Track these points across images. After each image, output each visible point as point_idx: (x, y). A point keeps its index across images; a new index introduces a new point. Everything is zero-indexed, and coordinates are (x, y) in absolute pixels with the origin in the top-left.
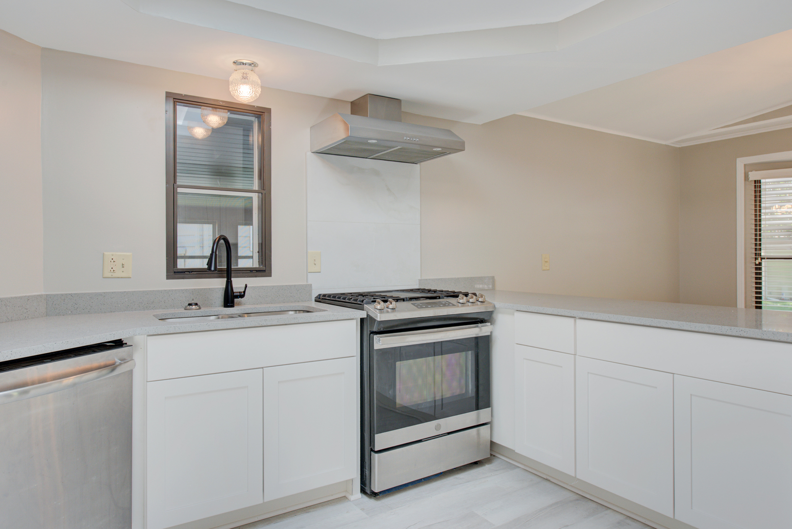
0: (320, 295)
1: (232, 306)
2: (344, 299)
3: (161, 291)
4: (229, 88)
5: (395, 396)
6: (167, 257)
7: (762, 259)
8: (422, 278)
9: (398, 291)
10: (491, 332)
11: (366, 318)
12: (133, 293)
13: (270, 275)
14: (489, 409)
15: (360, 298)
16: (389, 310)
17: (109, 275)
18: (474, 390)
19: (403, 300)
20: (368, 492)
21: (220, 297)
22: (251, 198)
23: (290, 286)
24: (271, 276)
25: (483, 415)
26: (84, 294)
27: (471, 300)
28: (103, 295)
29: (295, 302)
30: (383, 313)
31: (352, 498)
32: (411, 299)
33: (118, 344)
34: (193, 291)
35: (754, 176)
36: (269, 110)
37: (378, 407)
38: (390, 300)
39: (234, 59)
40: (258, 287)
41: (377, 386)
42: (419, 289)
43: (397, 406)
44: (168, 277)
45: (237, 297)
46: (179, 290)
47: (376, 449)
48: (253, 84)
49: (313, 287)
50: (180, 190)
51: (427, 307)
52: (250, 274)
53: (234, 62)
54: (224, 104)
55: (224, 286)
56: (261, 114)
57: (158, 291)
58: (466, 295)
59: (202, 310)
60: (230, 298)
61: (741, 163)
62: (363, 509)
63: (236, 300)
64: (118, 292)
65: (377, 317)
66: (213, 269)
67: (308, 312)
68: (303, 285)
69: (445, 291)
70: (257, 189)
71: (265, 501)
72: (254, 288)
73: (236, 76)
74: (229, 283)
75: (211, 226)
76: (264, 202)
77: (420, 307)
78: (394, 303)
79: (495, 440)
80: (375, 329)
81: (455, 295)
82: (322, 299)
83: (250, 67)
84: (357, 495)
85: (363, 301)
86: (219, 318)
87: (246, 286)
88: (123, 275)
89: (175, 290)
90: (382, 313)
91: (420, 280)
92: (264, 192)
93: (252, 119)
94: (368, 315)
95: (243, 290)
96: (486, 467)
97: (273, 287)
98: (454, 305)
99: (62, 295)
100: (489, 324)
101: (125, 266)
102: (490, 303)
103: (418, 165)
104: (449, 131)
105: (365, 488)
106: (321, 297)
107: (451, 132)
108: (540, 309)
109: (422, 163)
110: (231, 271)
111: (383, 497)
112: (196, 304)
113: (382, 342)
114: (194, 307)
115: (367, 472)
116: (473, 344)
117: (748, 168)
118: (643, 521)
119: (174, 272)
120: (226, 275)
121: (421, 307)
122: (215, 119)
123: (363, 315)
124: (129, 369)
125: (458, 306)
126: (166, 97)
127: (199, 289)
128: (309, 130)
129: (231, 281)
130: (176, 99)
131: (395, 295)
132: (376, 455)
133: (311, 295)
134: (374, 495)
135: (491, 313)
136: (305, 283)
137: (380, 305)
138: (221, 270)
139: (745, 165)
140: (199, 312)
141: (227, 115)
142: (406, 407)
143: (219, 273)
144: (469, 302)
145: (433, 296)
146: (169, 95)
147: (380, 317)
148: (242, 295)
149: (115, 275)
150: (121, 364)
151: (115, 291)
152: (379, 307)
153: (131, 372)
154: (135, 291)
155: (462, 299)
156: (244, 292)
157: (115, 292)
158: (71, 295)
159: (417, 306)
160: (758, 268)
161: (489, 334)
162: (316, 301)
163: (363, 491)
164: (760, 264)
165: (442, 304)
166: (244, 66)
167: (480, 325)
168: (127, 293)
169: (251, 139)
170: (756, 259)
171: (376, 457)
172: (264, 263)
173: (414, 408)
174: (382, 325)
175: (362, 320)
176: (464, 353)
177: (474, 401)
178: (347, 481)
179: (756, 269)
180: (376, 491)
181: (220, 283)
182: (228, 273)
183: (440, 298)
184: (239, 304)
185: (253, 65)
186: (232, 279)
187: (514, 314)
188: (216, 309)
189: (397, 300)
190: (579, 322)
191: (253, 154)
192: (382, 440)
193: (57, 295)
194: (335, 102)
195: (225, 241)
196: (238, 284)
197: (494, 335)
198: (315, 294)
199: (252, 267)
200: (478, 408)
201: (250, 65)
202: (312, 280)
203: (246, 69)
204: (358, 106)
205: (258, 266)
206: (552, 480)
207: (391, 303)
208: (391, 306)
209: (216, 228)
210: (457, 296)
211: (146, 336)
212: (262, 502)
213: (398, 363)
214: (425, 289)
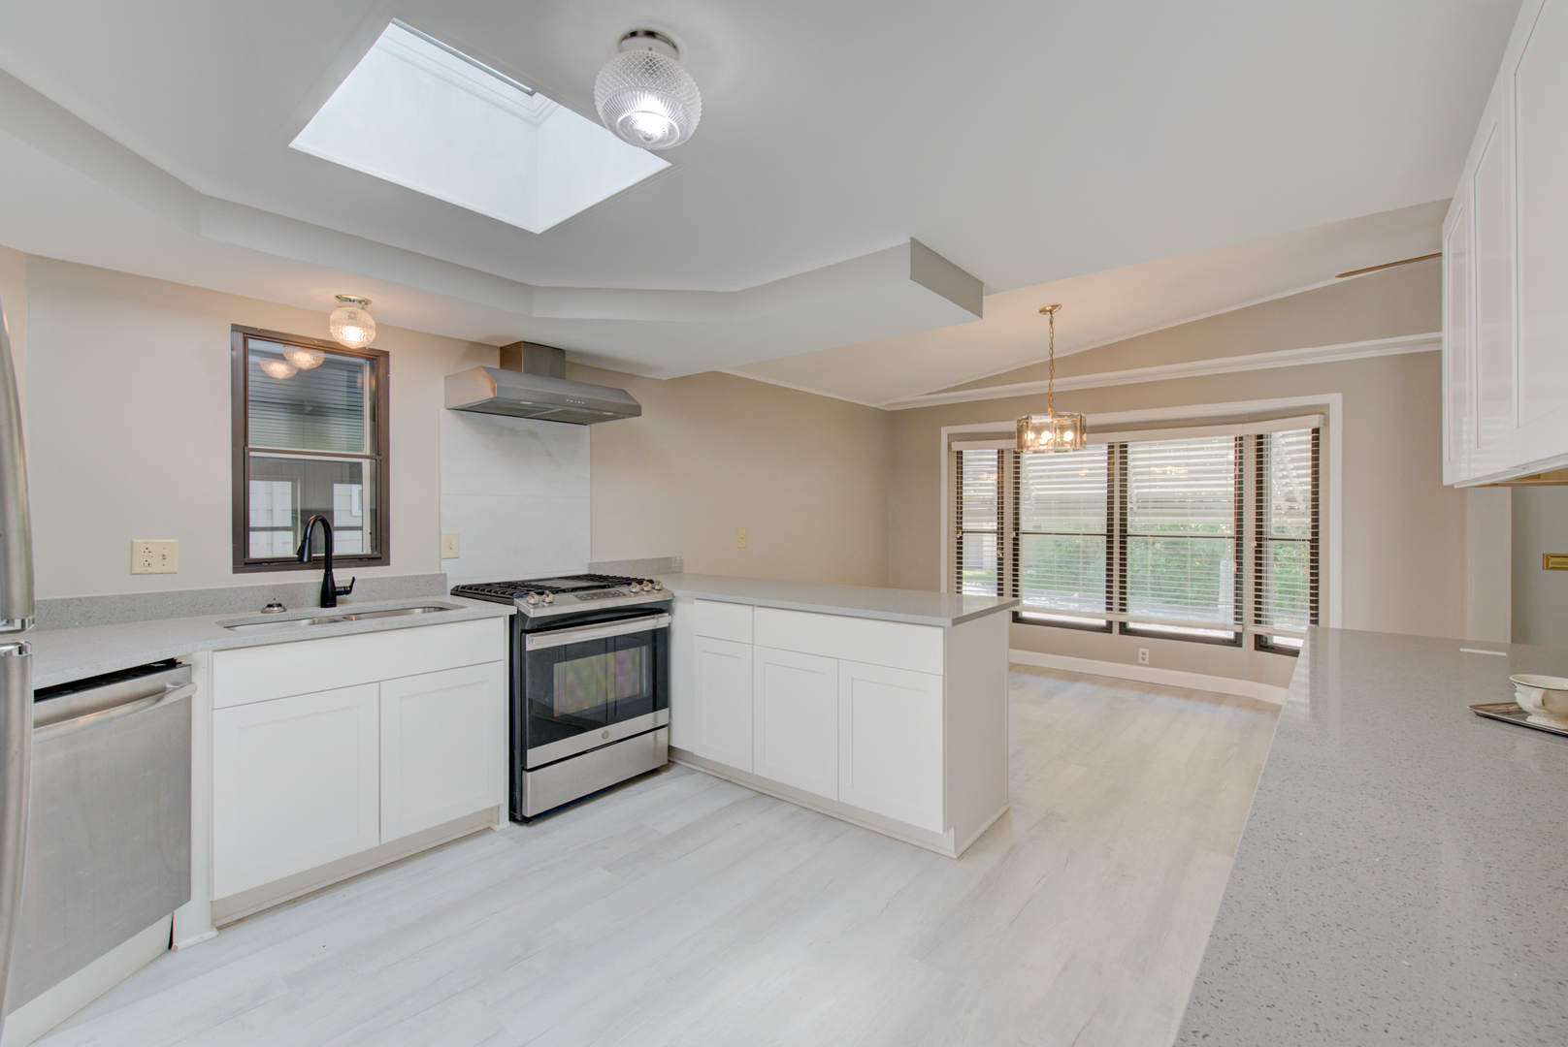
0: (457, 587)
1: (334, 605)
2: (490, 591)
3: (225, 590)
4: (329, 329)
5: (553, 704)
6: (233, 543)
7: (962, 533)
8: (594, 561)
9: (560, 578)
10: (669, 624)
11: (517, 615)
12: (181, 594)
13: (387, 563)
14: (668, 709)
15: (510, 591)
16: (546, 604)
17: (142, 570)
18: (651, 689)
19: (564, 591)
20: (519, 818)
21: (315, 593)
22: (360, 464)
23: (417, 577)
24: (389, 564)
25: (662, 716)
26: (102, 598)
27: (646, 589)
28: (133, 598)
29: (423, 595)
30: (538, 607)
31: (498, 828)
32: (574, 590)
33: (171, 664)
34: (273, 588)
35: (956, 446)
36: (386, 354)
37: (531, 717)
38: (547, 592)
39: (338, 294)
40: (370, 579)
41: (530, 694)
42: (587, 576)
43: (556, 715)
44: (236, 570)
45: (340, 593)
46: (252, 588)
47: (528, 767)
48: (364, 326)
49: (448, 577)
50: (252, 454)
51: (592, 599)
52: (359, 563)
53: (337, 297)
54: (320, 344)
55: (322, 580)
56: (376, 359)
57: (220, 589)
58: (640, 582)
59: (289, 611)
60: (329, 596)
61: (945, 431)
62: (511, 839)
63: (338, 597)
64: (156, 594)
65: (529, 612)
66: (306, 559)
67: (441, 609)
68: (434, 575)
69: (619, 578)
70: (368, 454)
71: (383, 842)
72: (364, 581)
73: (339, 314)
74: (328, 576)
75: (289, 483)
76: (379, 471)
77: (584, 599)
78: (551, 595)
79: (673, 744)
80: (527, 628)
81: (628, 582)
82: (460, 591)
83: (360, 305)
84: (505, 822)
85: (512, 595)
86: (314, 623)
87: (354, 580)
88: (164, 569)
89: (247, 588)
90: (535, 608)
91: (590, 564)
92: (378, 458)
93: (362, 361)
94: (518, 611)
95: (349, 584)
96: (664, 775)
97: (392, 579)
98: (625, 595)
99: (64, 600)
100: (667, 614)
101: (167, 558)
102: (667, 591)
103: (588, 427)
104: (624, 391)
105: (516, 814)
106: (459, 589)
107: (627, 393)
108: (720, 598)
109: (593, 425)
110: (331, 559)
111: (538, 822)
112: (280, 605)
113: (535, 643)
114: (276, 609)
115: (518, 795)
116: (650, 637)
117: (953, 437)
118: (815, 809)
119: (244, 562)
120: (323, 565)
121: (586, 599)
122: (304, 359)
123: (513, 610)
124: (185, 696)
125: (631, 596)
126: (233, 331)
127: (283, 585)
128: (442, 382)
129: (332, 574)
130: (248, 334)
131: (555, 584)
132: (529, 774)
133: (445, 587)
134: (527, 821)
135: (669, 603)
136: (438, 572)
137: (534, 599)
138: (317, 559)
139: (949, 435)
140: (284, 615)
141: (322, 355)
142: (567, 715)
143: (314, 563)
144: (643, 590)
145: (600, 582)
146: (235, 328)
147: (533, 613)
148: (347, 591)
149: (150, 570)
150: (174, 689)
151: (150, 592)
152: (532, 601)
153: (189, 700)
154: (184, 591)
155: (635, 588)
156: (351, 587)
157: (151, 594)
158: (80, 600)
159: (580, 598)
160: (960, 542)
161: (667, 625)
162: (452, 594)
163: (512, 818)
164: (961, 538)
165: (611, 594)
166: (352, 303)
167: (656, 616)
168: (172, 594)
169: (359, 380)
170: (958, 533)
171: (528, 775)
172: (379, 548)
173: (577, 716)
174: (536, 623)
175: (512, 617)
176: (638, 649)
177: (651, 701)
178: (492, 808)
179: (958, 543)
180: (529, 815)
181: (316, 577)
182: (328, 563)
183: (609, 587)
184: (343, 602)
185: (364, 303)
186: (333, 570)
187: (693, 603)
188: (309, 610)
189: (556, 591)
190: (757, 609)
191: (362, 394)
192: (535, 755)
193: (56, 600)
194: (478, 348)
195: (323, 524)
196: (341, 576)
197: (673, 626)
198: (451, 586)
199: (361, 553)
200: (655, 709)
201: (360, 302)
202: (447, 568)
203: (355, 308)
204: (512, 355)
205: (369, 552)
206: (732, 780)
207: (548, 596)
208: (547, 600)
209: (297, 490)
210: (629, 584)
211: (210, 652)
212: (377, 844)
213: (556, 666)
214: (595, 576)
